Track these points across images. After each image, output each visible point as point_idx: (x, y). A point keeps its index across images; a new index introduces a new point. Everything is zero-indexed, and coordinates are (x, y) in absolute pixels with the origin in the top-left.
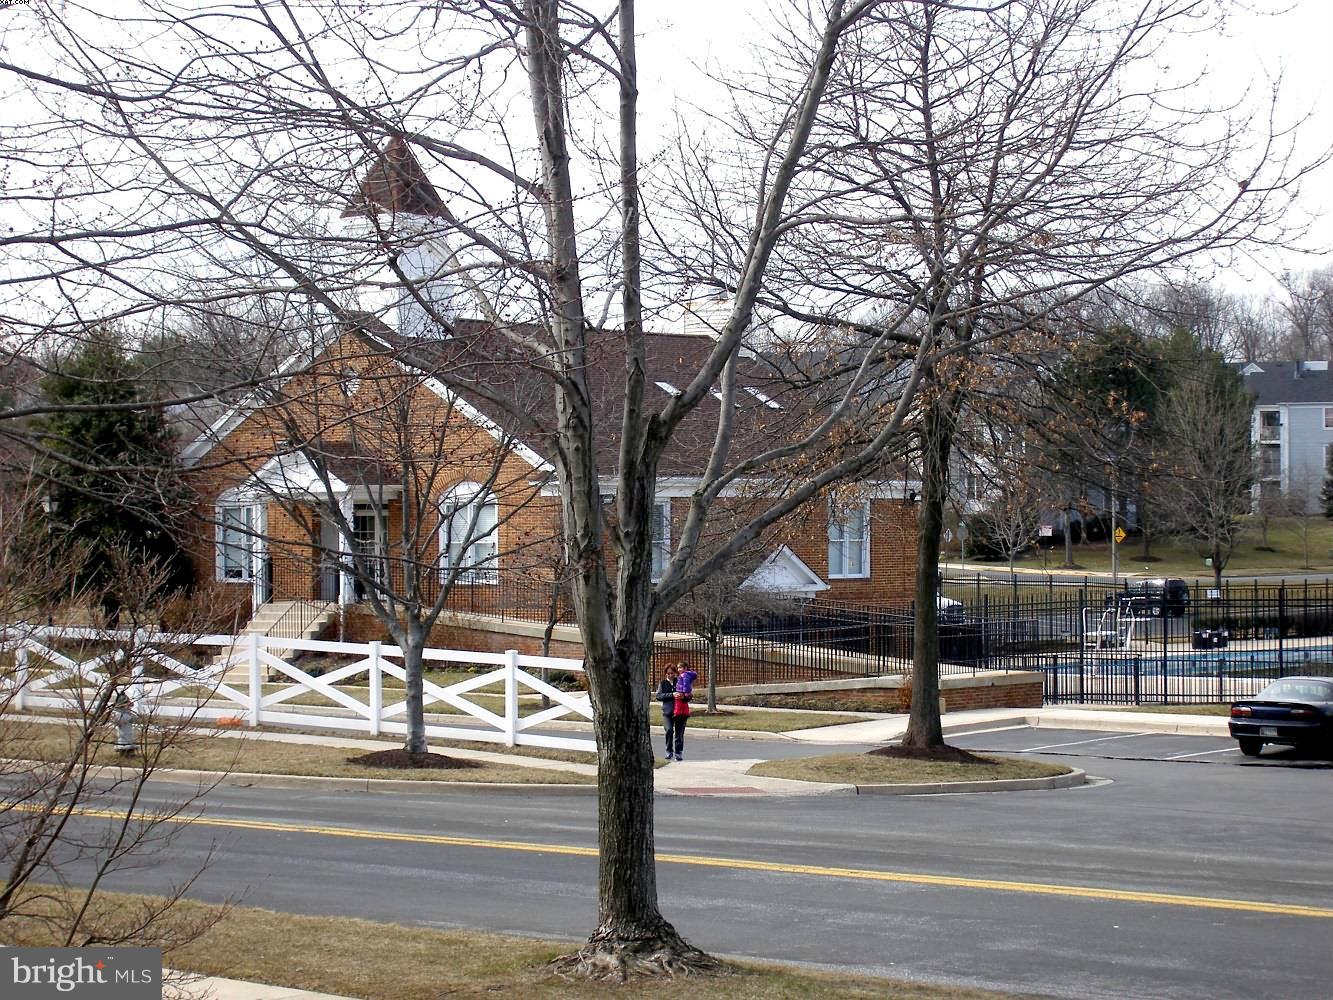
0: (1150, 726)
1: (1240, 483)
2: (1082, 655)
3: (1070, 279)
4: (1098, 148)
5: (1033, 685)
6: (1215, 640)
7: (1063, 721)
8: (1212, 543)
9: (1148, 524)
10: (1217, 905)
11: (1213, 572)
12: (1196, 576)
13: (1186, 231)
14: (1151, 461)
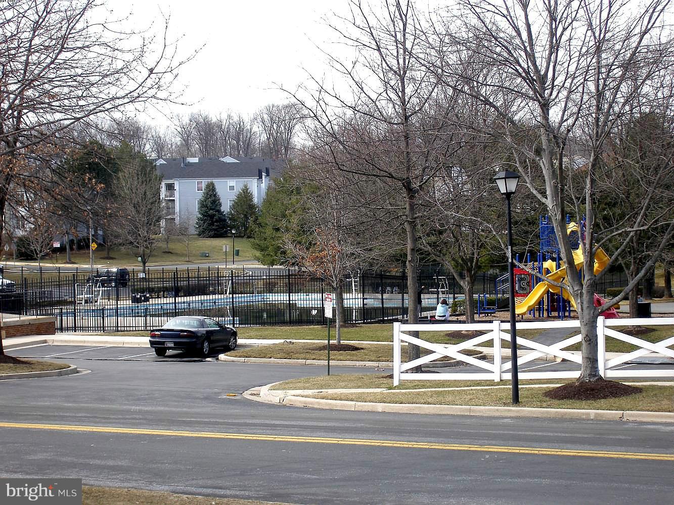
0: (110, 343)
1: (155, 219)
2: (75, 307)
3: (66, 117)
4: (77, 51)
5: (50, 323)
6: (143, 298)
7: (66, 341)
8: (141, 250)
9: (109, 241)
10: (143, 432)
11: (141, 264)
12: (133, 266)
13: (121, 93)
14: (108, 209)
